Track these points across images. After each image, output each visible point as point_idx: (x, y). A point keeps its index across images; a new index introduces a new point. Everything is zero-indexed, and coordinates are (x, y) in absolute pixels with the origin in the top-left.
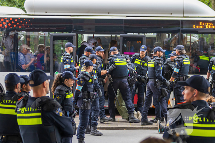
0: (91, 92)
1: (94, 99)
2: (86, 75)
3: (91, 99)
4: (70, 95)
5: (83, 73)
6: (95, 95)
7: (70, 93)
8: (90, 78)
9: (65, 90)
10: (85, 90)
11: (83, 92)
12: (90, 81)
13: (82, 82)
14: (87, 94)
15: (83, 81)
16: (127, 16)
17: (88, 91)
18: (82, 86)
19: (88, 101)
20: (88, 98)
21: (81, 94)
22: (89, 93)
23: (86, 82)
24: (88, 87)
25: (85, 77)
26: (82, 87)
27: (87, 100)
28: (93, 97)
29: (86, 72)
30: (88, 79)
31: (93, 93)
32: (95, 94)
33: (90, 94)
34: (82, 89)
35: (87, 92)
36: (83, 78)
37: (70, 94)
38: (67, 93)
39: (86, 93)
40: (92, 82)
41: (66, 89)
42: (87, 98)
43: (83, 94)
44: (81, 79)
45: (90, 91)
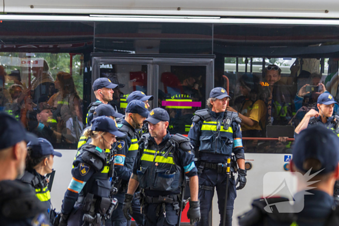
0: (103, 198)
1: (109, 214)
2: (95, 155)
3: (102, 216)
4: (45, 194)
5: (90, 150)
6: (113, 206)
7: (44, 190)
8: (104, 164)
9: (32, 182)
10: (91, 192)
11: (85, 197)
12: (106, 170)
13: (84, 172)
14: (93, 202)
15: (87, 169)
16: (222, 17)
17: (99, 194)
18: (83, 181)
19: (96, 220)
20: (96, 212)
21: (80, 199)
22: (98, 199)
23: (94, 172)
24: (98, 184)
25: (93, 160)
26: (84, 183)
27: (93, 216)
28: (108, 211)
29: (97, 148)
30: (99, 165)
31: (109, 199)
32: (113, 202)
33: (102, 203)
34: (84, 189)
35: (94, 198)
36: (87, 162)
37: (44, 192)
38: (37, 190)
39: (91, 199)
40: (109, 174)
41: (34, 178)
42: (92, 210)
43: (84, 199)
44: (81, 165)
45: (102, 195)
